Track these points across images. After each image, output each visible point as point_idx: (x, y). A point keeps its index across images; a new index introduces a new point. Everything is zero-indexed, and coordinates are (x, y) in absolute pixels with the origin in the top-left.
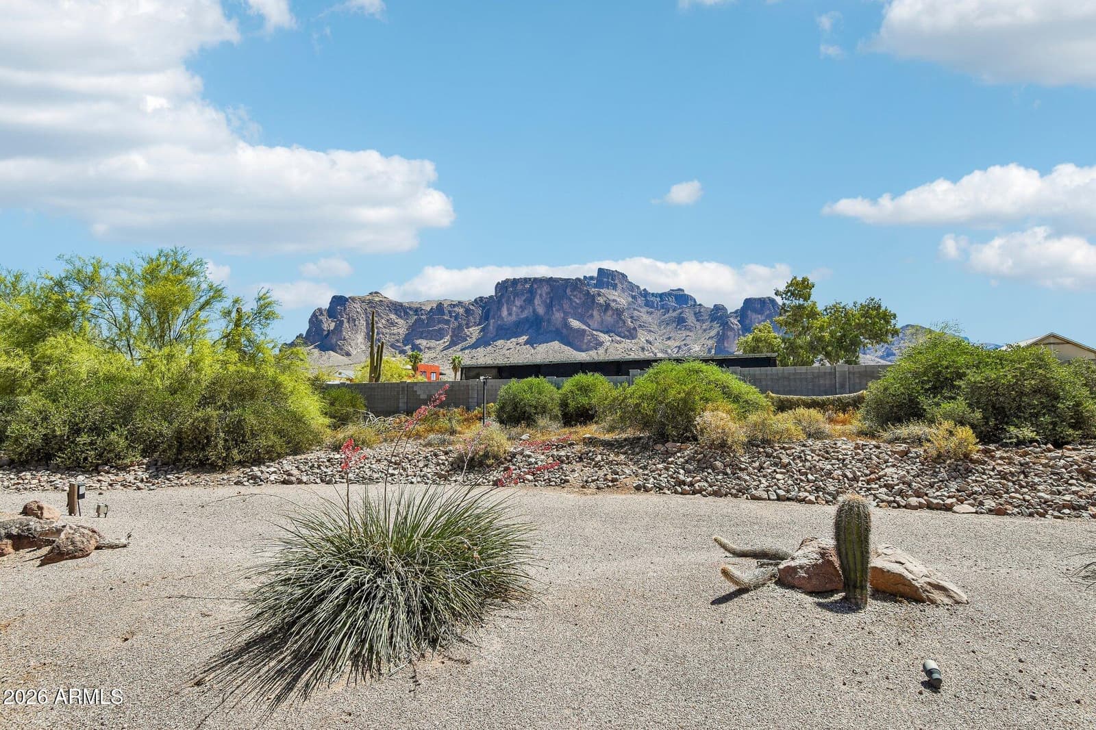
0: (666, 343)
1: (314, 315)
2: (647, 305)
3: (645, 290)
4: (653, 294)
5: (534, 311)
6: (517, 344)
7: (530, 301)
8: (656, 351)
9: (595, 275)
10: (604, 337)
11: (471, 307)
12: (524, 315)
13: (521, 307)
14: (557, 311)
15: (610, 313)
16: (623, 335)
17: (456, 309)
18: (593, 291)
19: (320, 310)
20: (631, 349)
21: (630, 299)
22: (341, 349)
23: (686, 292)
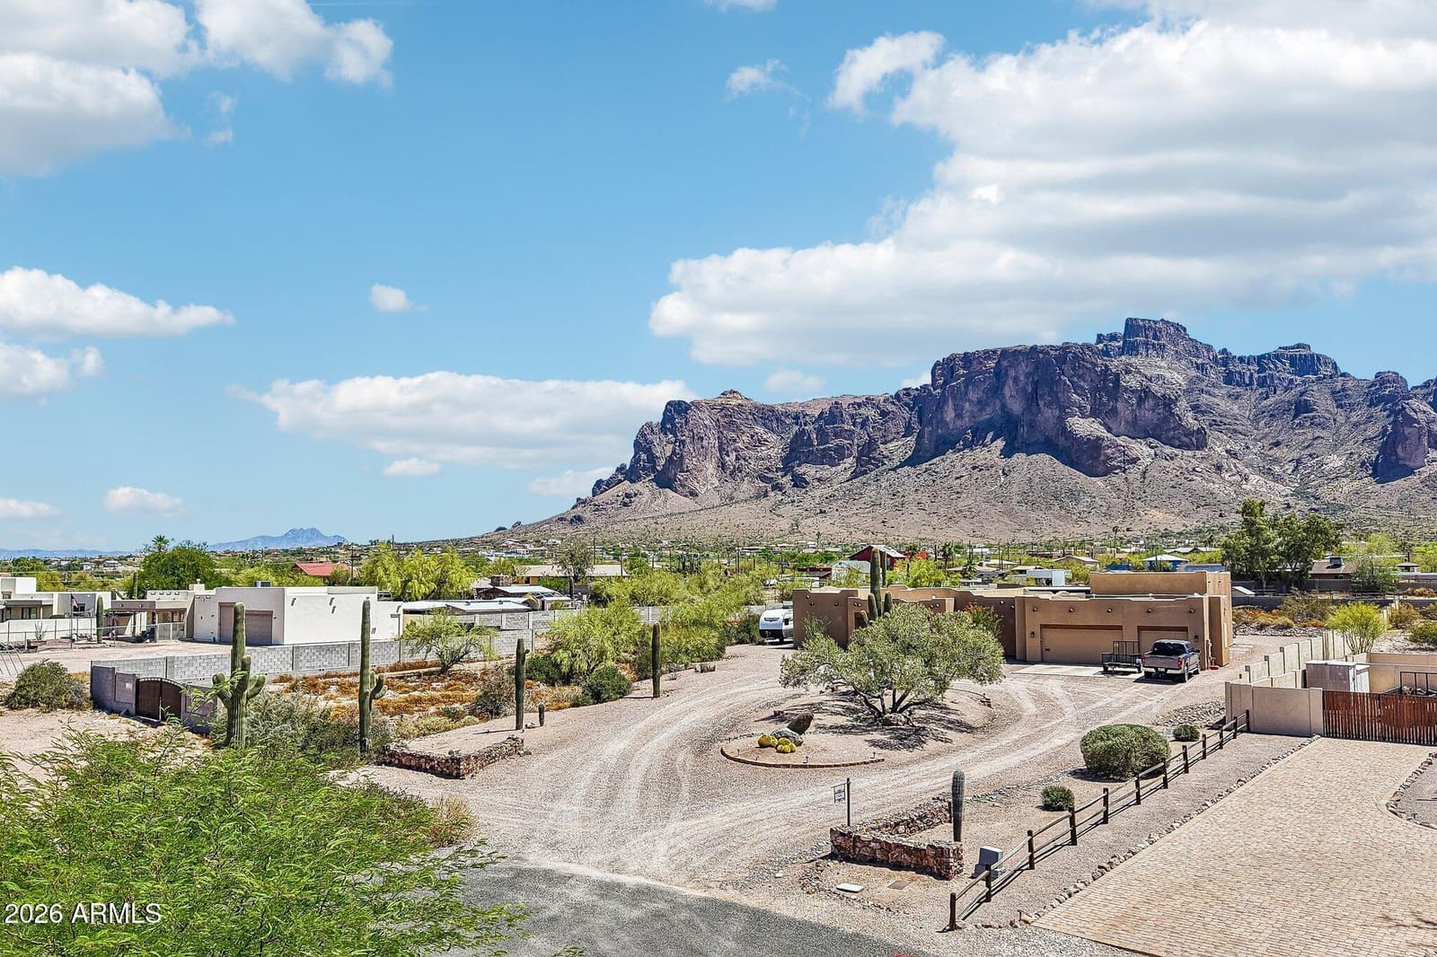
0: (1270, 453)
1: (642, 434)
2: (1229, 379)
3: (1224, 352)
4: (1241, 359)
5: (1004, 406)
6: (974, 468)
7: (996, 390)
8: (1247, 471)
9: (1121, 330)
10: (1140, 449)
11: (890, 407)
12: (985, 416)
13: (979, 402)
14: (1049, 405)
15: (1150, 403)
16: (1177, 443)
17: (862, 411)
18: (1115, 364)
19: (649, 425)
20: (1194, 470)
21: (1193, 373)
22: (683, 486)
23: (1315, 350)
